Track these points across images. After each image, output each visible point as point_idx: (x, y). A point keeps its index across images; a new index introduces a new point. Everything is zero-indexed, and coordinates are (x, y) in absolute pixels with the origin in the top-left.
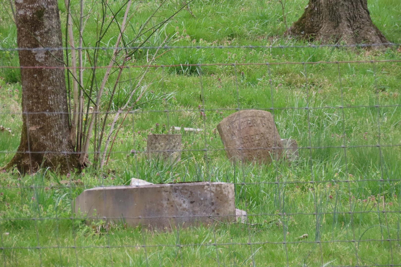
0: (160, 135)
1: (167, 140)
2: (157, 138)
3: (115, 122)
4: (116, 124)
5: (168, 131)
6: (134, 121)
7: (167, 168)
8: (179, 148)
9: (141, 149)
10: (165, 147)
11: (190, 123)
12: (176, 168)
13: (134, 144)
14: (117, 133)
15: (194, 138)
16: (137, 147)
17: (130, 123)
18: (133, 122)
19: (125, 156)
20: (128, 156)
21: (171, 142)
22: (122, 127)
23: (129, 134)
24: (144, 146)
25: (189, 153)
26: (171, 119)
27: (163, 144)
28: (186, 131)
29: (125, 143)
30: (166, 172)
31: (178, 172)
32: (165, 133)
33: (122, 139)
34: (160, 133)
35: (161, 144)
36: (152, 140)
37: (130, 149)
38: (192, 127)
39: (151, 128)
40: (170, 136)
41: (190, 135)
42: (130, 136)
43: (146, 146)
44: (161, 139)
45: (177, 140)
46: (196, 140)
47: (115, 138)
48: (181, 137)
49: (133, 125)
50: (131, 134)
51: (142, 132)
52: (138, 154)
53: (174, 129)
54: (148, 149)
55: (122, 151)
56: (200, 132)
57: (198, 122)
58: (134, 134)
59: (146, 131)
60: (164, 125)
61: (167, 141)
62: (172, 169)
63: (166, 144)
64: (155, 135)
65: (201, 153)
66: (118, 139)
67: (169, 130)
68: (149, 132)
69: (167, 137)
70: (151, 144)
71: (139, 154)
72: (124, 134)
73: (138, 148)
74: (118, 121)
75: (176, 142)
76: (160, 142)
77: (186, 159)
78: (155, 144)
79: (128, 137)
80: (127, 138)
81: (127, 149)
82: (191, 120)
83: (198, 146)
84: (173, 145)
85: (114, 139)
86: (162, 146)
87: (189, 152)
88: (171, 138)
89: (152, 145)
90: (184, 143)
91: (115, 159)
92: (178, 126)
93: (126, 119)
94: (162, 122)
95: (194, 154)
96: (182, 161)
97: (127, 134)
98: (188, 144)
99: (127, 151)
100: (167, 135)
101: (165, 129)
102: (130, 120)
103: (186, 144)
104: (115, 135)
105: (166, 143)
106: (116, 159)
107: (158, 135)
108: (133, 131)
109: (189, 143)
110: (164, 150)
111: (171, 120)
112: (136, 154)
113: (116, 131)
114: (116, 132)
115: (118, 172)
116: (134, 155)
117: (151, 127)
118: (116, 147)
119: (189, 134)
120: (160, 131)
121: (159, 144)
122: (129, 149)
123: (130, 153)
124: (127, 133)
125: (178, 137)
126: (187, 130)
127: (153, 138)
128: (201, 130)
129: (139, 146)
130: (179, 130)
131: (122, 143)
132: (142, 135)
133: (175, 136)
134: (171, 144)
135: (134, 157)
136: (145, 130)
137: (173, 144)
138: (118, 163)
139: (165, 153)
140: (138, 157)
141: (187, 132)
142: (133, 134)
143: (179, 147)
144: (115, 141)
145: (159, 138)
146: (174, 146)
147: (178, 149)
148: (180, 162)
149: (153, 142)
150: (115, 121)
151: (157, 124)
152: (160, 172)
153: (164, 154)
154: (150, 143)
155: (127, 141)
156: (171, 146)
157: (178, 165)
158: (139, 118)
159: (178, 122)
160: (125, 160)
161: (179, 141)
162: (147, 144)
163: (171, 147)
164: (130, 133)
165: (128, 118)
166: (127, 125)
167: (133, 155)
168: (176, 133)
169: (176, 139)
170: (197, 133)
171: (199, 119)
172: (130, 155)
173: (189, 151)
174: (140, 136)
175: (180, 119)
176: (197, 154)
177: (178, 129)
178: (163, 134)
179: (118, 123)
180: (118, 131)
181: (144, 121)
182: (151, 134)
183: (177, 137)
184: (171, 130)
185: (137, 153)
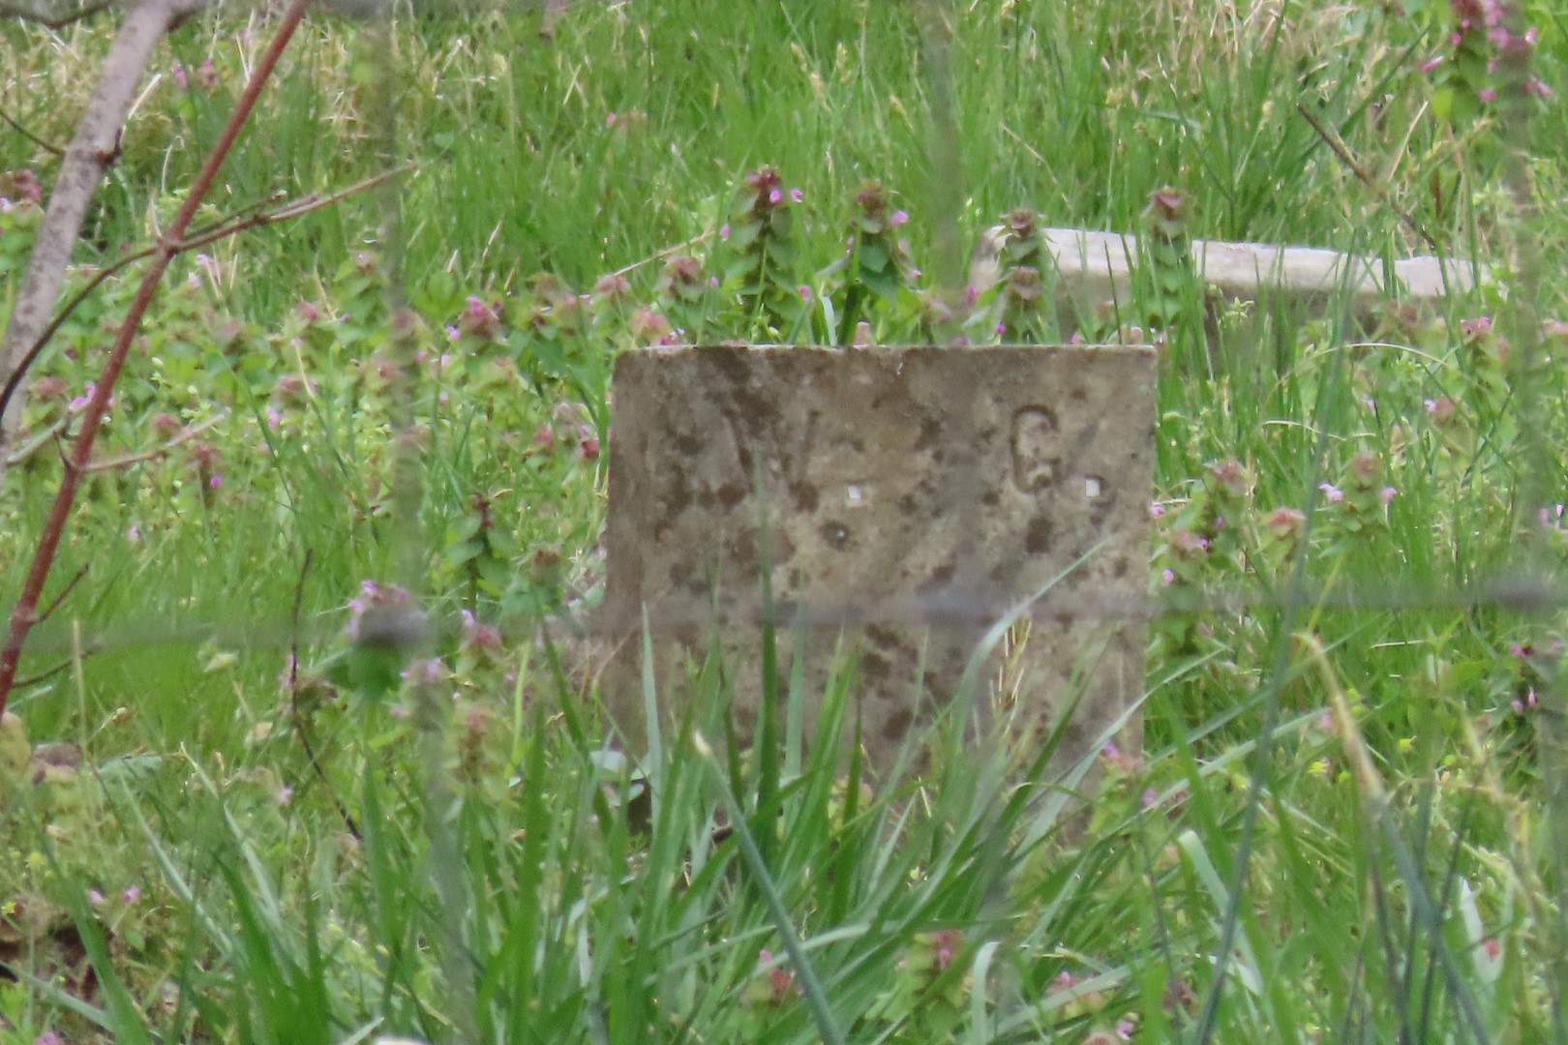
0: (821, 365)
1: (931, 429)
2: (758, 412)
3: (106, 161)
4: (115, 189)
5: (933, 298)
6: (409, 137)
7: (926, 885)
8: (1121, 568)
9: (511, 589)
10: (899, 553)
11: (1291, 171)
12: (1068, 890)
13: (407, 497)
14: (133, 327)
15: (1343, 400)
16: (457, 555)
17: (341, 170)
18: (380, 148)
19: (263, 699)
20: (306, 697)
21: (987, 470)
22: (209, 237)
23: (317, 338)
24: (564, 526)
25: (1277, 649)
26: (992, 99)
27: (854, 496)
28: (1230, 291)
29: (265, 485)
30: (906, 937)
31: (1096, 941)
32: (893, 329)
33: (206, 418)
34: (818, 330)
35: (827, 505)
36: (690, 446)
37: (344, 588)
38: (1311, 230)
39: (672, 256)
40: (972, 370)
41: (1282, 359)
42: (343, 382)
43: (599, 526)
44: (834, 421)
45: (1087, 435)
46: (1379, 442)
47: (99, 407)
48: (1144, 385)
49: (388, 194)
50: (356, 349)
51: (525, 310)
52: (464, 666)
53: (1033, 258)
54: (626, 574)
55: (208, 606)
56: (1440, 304)
57: (1416, 145)
58: (408, 344)
59: (595, 301)
60: (873, 206)
61: (924, 460)
62: (996, 889)
63: (908, 505)
64: (731, 362)
65: (1462, 642)
66: (152, 415)
67: (952, 269)
68: (641, 316)
69: (924, 387)
70: (679, 498)
71: (484, 664)
72: (236, 348)
73: (471, 569)
74: (153, 136)
75: (1060, 473)
76: (818, 465)
77: (1234, 733)
78: (731, 496)
79: (309, 384)
80: (294, 401)
81: (288, 575)
82: (1308, 115)
83: (1411, 517)
84: (1020, 521)
85: (95, 428)
86: (836, 534)
87: (1275, 625)
88: (988, 411)
89: (694, 516)
90: (1199, 489)
91: (99, 749)
92: (1090, 212)
93: (272, 107)
94: (849, 154)
95: (1356, 664)
96: (1161, 778)
97: (297, 348)
98: (1261, 500)
99: (295, 617)
100: (930, 357)
101: (891, 270)
102: (337, 118)
103: (1221, 496)
104: (96, 362)
105: (904, 486)
106: (126, 738)
107: (783, 364)
108: (372, 303)
109: (1276, 487)
110: (876, 592)
111: (992, 124)
112: (435, 666)
113: (124, 286)
114: (117, 319)
115: (152, 944)
116: (408, 678)
117: (672, 232)
118: (118, 547)
119: (1265, 344)
120: (820, 292)
121: (806, 497)
122: (315, 586)
123: (340, 647)
124: (293, 324)
125: (1098, 385)
126: (1244, 275)
127: (701, 407)
128: (1460, 269)
129: (481, 538)
130: (1109, 284)
131: (208, 494)
132: (527, 366)
133: (1051, 378)
134: (991, 498)
135: (402, 706)
136: (580, 280)
137: (1021, 504)
138: (150, 800)
139: (887, 639)
140: (463, 709)
141: (1236, 311)
142: (381, 343)
143: (1107, 545)
144: (102, 462)
145: (795, 413)
146: (1039, 537)
147: (1094, 583)
148: (1133, 790)
149: (711, 472)
150: (103, 144)
151: (766, 184)
152: (806, 945)
153: (872, 666)
154: (663, 481)
155: (283, 450)
156: (995, 528)
157: (1095, 826)
158: (484, 95)
159: (1099, 157)
160: (261, 754)
161: (1110, 453)
162: (614, 505)
163: (991, 555)
164: (331, 321)
165: (308, 96)
166: (300, 206)
167: (383, 681)
168: (1069, 322)
169: (1070, 421)
170: (1409, 325)
171: (1440, 100)
172: (339, 674)
173: (1282, 613)
174: (491, 370)
175: (1127, 113)
176: (1406, 660)
177: (1097, 264)
178: (868, 338)
179: (146, 173)
180: (146, 298)
181: (562, 132)
182: (670, 343)
183: (1079, 395)
184: (987, 273)
185: (447, 644)
